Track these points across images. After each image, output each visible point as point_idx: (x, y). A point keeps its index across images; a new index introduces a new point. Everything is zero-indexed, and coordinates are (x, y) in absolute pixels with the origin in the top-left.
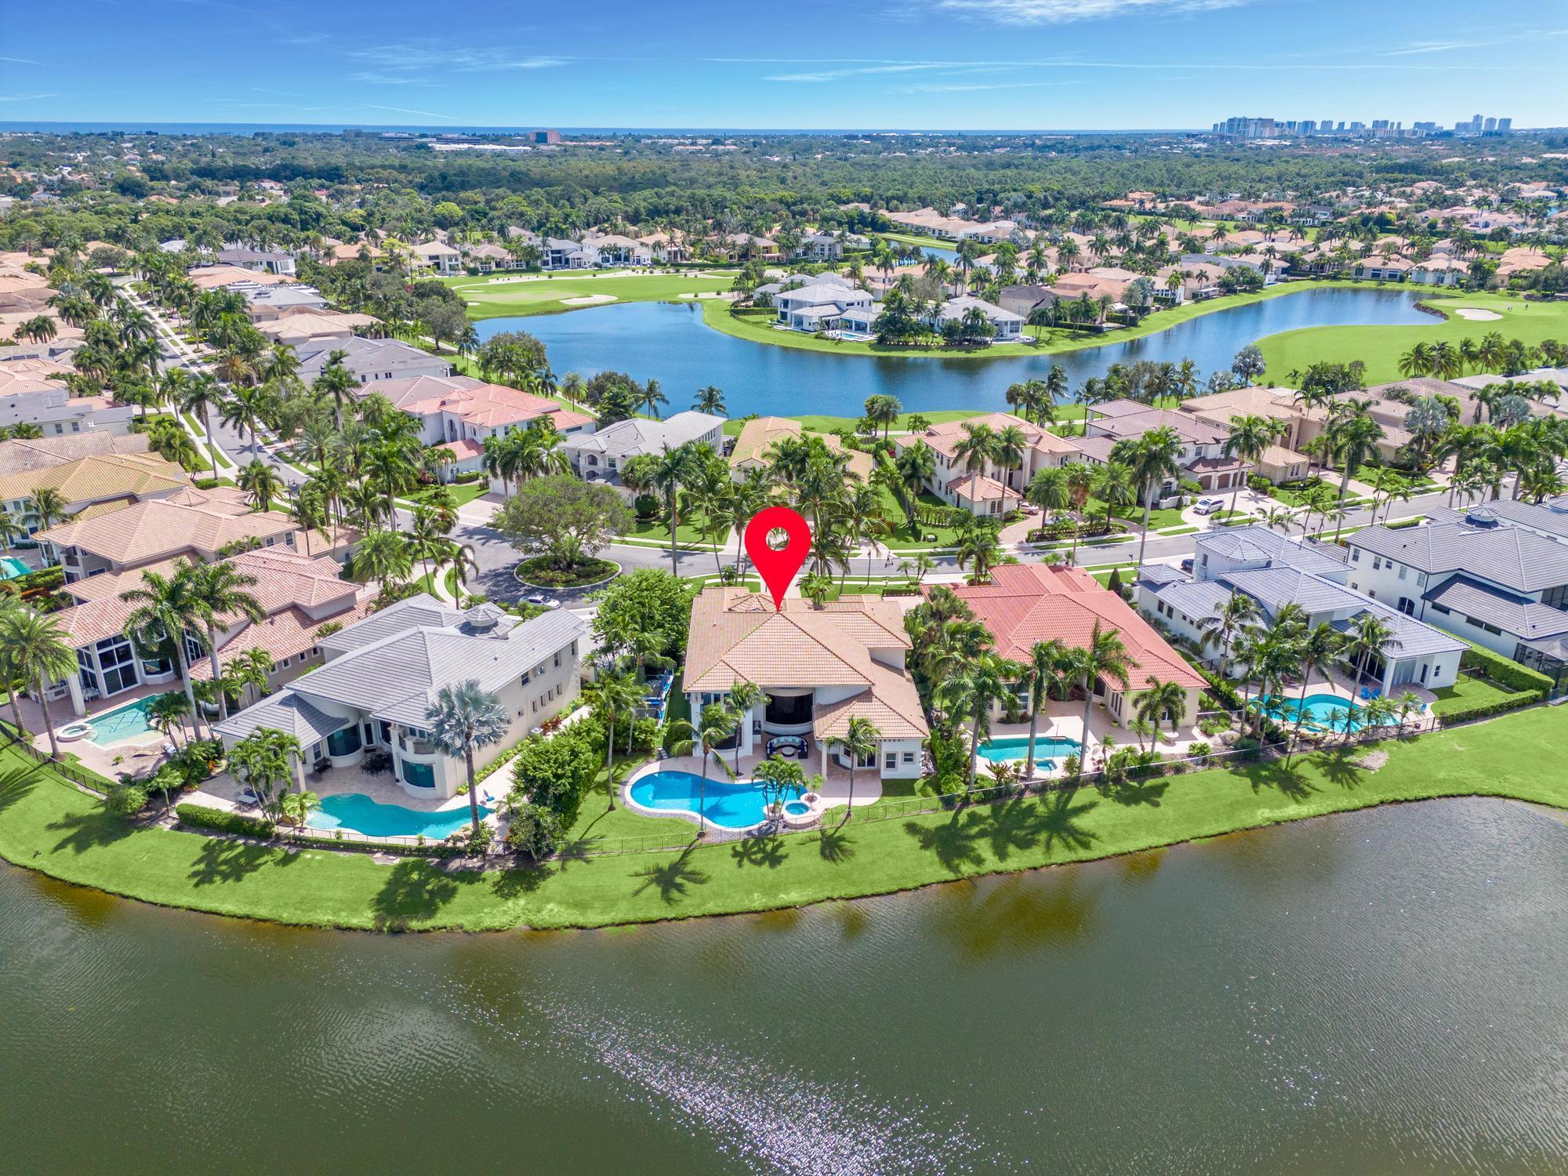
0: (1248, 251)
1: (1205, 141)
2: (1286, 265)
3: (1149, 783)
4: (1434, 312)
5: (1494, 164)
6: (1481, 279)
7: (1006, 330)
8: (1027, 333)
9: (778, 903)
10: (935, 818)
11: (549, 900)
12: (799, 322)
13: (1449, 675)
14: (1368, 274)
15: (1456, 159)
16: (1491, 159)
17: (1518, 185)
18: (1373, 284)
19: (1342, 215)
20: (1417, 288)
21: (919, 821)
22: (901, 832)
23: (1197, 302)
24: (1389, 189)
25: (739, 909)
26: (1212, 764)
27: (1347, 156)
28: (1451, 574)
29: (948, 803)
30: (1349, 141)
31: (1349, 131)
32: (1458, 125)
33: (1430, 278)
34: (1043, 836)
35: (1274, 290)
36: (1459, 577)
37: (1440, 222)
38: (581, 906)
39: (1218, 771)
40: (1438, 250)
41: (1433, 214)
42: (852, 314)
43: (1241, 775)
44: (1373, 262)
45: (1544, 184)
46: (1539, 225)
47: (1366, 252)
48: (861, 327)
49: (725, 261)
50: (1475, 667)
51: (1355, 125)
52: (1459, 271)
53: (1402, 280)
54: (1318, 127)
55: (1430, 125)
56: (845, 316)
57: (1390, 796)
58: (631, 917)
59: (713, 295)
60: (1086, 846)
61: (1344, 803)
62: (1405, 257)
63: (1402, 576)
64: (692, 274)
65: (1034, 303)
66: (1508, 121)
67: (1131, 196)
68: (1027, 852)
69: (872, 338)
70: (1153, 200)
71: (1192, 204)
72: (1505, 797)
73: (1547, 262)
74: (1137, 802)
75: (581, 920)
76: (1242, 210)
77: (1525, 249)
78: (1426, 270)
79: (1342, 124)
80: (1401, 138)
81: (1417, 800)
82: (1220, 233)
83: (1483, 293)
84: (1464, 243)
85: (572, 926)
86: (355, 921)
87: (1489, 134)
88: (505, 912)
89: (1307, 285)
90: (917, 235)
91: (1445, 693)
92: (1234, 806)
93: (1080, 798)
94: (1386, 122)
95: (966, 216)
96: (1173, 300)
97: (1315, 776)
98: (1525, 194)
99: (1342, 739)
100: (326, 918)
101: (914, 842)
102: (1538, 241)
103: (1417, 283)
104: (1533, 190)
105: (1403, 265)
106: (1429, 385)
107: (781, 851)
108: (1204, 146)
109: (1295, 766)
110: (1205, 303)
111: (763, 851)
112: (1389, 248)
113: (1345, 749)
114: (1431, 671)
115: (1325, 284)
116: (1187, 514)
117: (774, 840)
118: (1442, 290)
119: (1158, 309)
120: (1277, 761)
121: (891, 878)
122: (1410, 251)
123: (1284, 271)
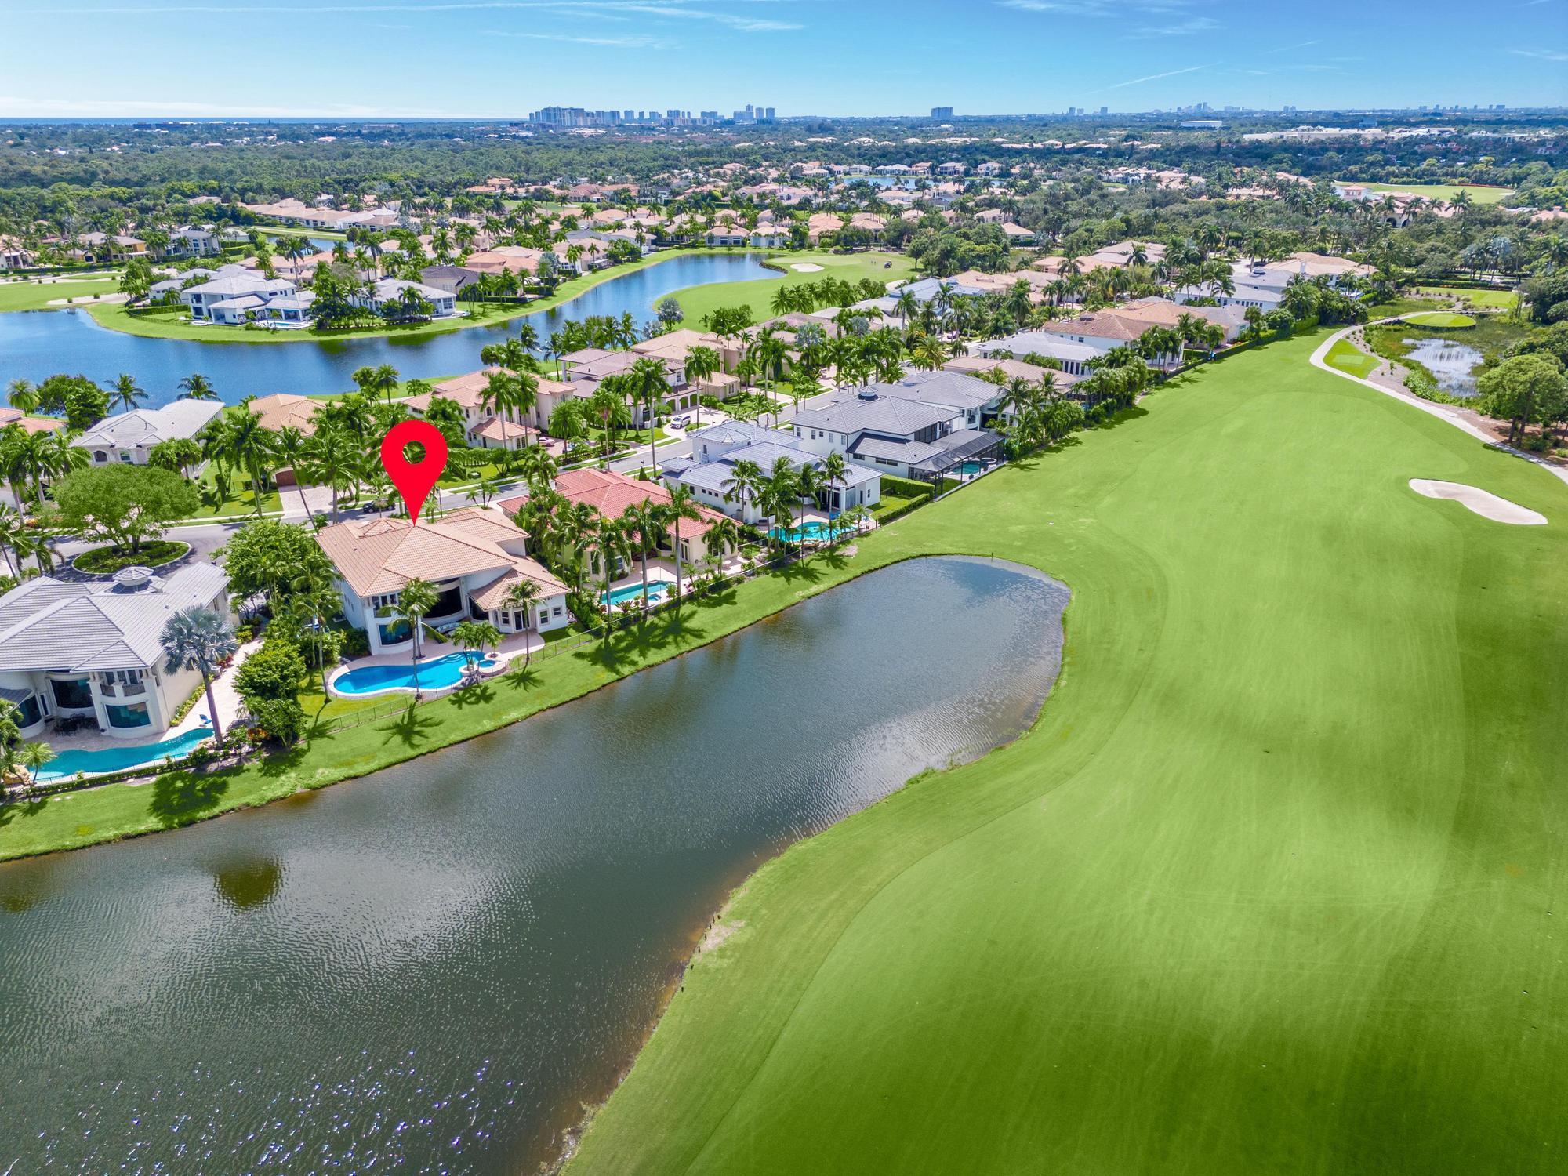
0: (619, 226)
1: (528, 129)
2: (654, 237)
3: (724, 593)
4: (776, 268)
5: (775, 147)
6: (799, 241)
7: (441, 307)
8: (461, 309)
9: (504, 722)
10: (590, 645)
11: (316, 767)
12: (220, 316)
13: (875, 497)
14: (718, 242)
15: (747, 144)
16: (772, 143)
17: (800, 164)
18: (724, 250)
19: (679, 194)
20: (756, 251)
21: (581, 649)
22: (574, 660)
23: (594, 272)
24: (707, 170)
25: (476, 733)
26: (759, 574)
27: (660, 143)
28: (860, 433)
29: (597, 634)
30: (653, 129)
31: (650, 120)
32: (735, 114)
33: (764, 242)
34: (670, 638)
35: (651, 259)
36: (865, 435)
37: (755, 196)
38: (348, 764)
39: (763, 577)
40: (763, 219)
41: (747, 190)
42: (277, 303)
43: (778, 576)
44: (719, 231)
45: (818, 163)
46: (826, 196)
47: (710, 223)
48: (291, 315)
49: (83, 263)
50: (890, 489)
51: (652, 114)
52: (784, 235)
53: (744, 245)
54: (622, 116)
55: (713, 114)
56: (270, 305)
57: (866, 569)
58: (393, 760)
59: (90, 299)
60: (700, 637)
61: (843, 578)
62: (740, 226)
63: (831, 440)
64: (48, 280)
65: (456, 281)
66: (771, 111)
67: (490, 182)
68: (664, 650)
69: (310, 324)
70: (512, 186)
71: (548, 187)
72: (926, 555)
73: (841, 224)
74: (720, 605)
75: (352, 773)
76: (595, 192)
77: (823, 215)
78: (760, 235)
79: (642, 114)
80: (694, 126)
81: (881, 568)
82: (589, 213)
83: (804, 251)
84: (782, 212)
85: (346, 779)
86: (142, 828)
87: (762, 122)
88: (282, 785)
89: (674, 253)
90: (290, 226)
91: (875, 507)
92: (781, 594)
93: (685, 609)
94: (678, 112)
95: (335, 206)
96: (575, 272)
97: (821, 566)
98: (806, 172)
99: (829, 543)
100: (111, 834)
101: (586, 663)
102: (830, 209)
103: (755, 247)
104: (812, 168)
105: (741, 233)
106: (799, 318)
107: (489, 692)
108: (530, 134)
109: (808, 564)
110: (601, 273)
111: (475, 694)
112: (727, 220)
113: (832, 548)
114: (865, 494)
115: (687, 251)
116: (666, 429)
117: (479, 686)
118: (774, 251)
119: (565, 281)
120: (796, 564)
121: (579, 687)
122: (742, 222)
123: (653, 242)
